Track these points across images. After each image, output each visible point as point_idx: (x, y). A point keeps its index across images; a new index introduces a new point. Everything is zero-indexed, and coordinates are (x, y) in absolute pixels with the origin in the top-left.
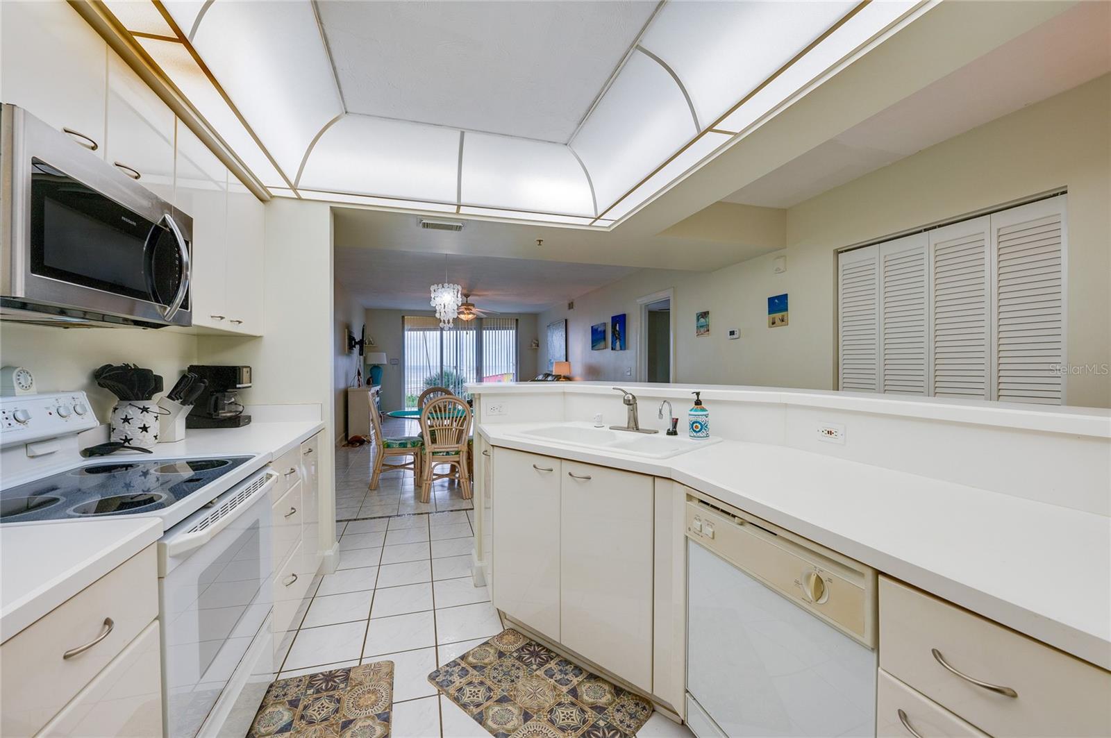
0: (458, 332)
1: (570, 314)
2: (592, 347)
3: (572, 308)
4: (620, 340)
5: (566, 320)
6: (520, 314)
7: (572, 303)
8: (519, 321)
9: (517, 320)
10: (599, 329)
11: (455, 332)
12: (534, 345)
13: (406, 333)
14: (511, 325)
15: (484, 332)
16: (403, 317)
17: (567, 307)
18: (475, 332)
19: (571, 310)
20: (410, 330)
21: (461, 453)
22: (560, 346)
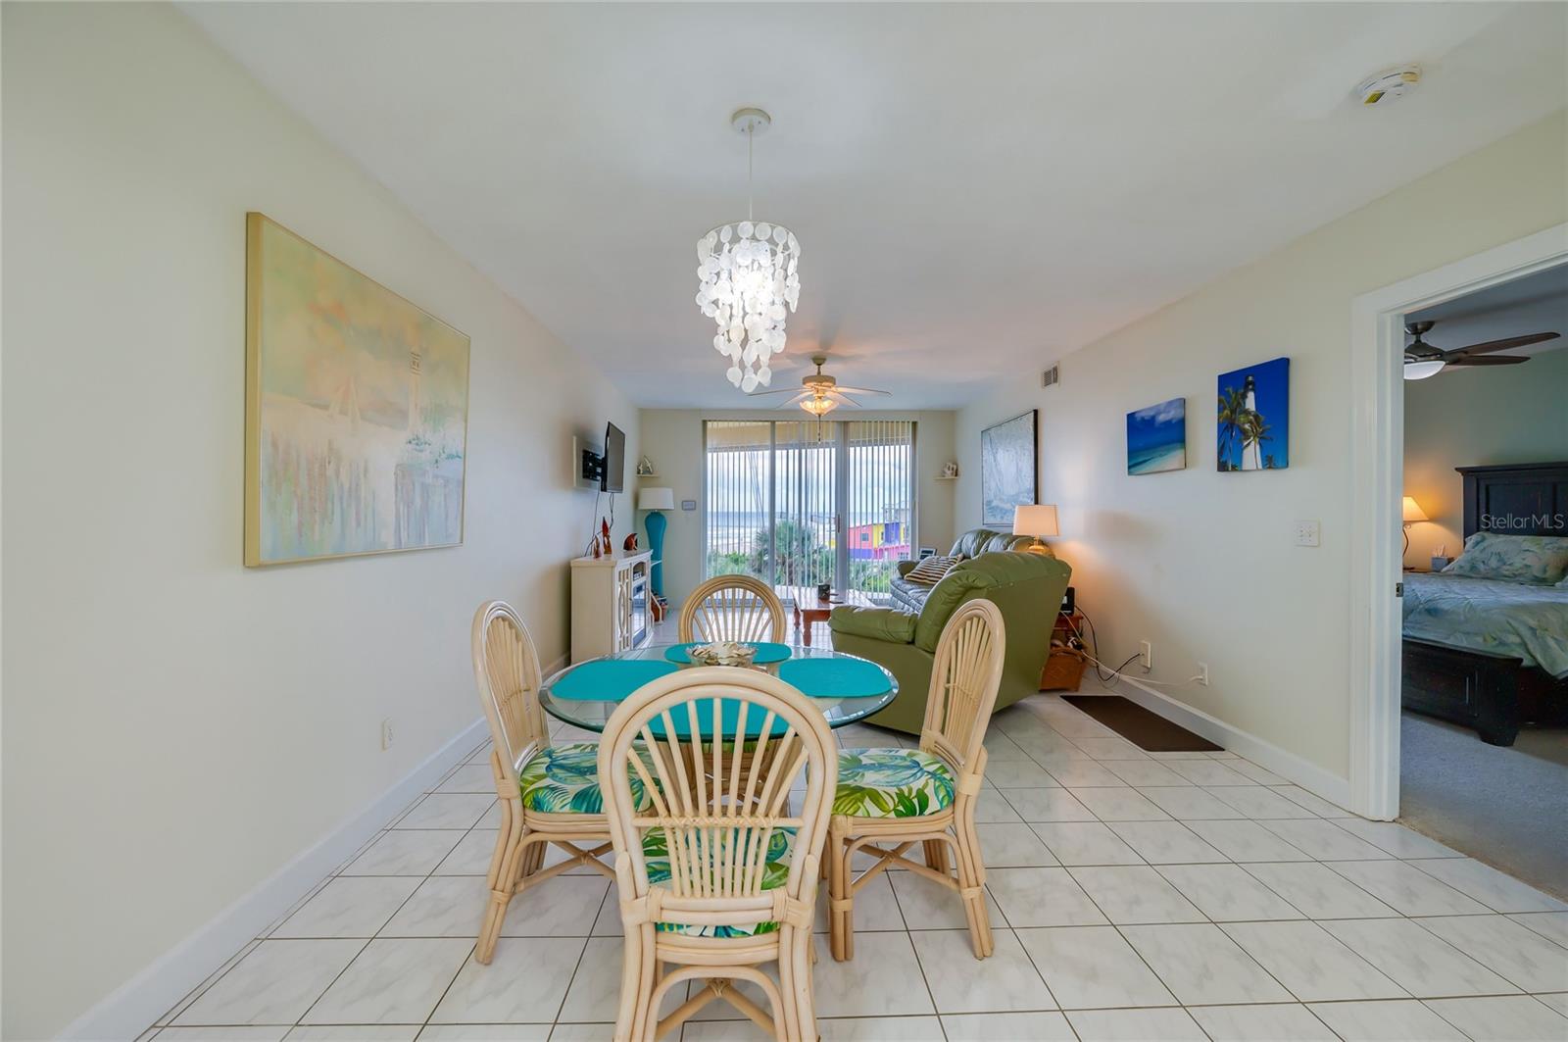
0: (803, 451)
1: (1046, 399)
2: (1129, 467)
3: (1055, 381)
4: (1263, 440)
5: (1036, 412)
6: (921, 412)
7: (1055, 369)
8: (919, 425)
9: (915, 424)
10: (1162, 418)
11: (797, 451)
12: (949, 472)
13: (709, 455)
14: (903, 433)
15: (852, 449)
16: (705, 422)
17: (1039, 380)
18: (833, 450)
19: (1053, 387)
20: (717, 450)
21: (786, 931)
22: (1019, 471)
